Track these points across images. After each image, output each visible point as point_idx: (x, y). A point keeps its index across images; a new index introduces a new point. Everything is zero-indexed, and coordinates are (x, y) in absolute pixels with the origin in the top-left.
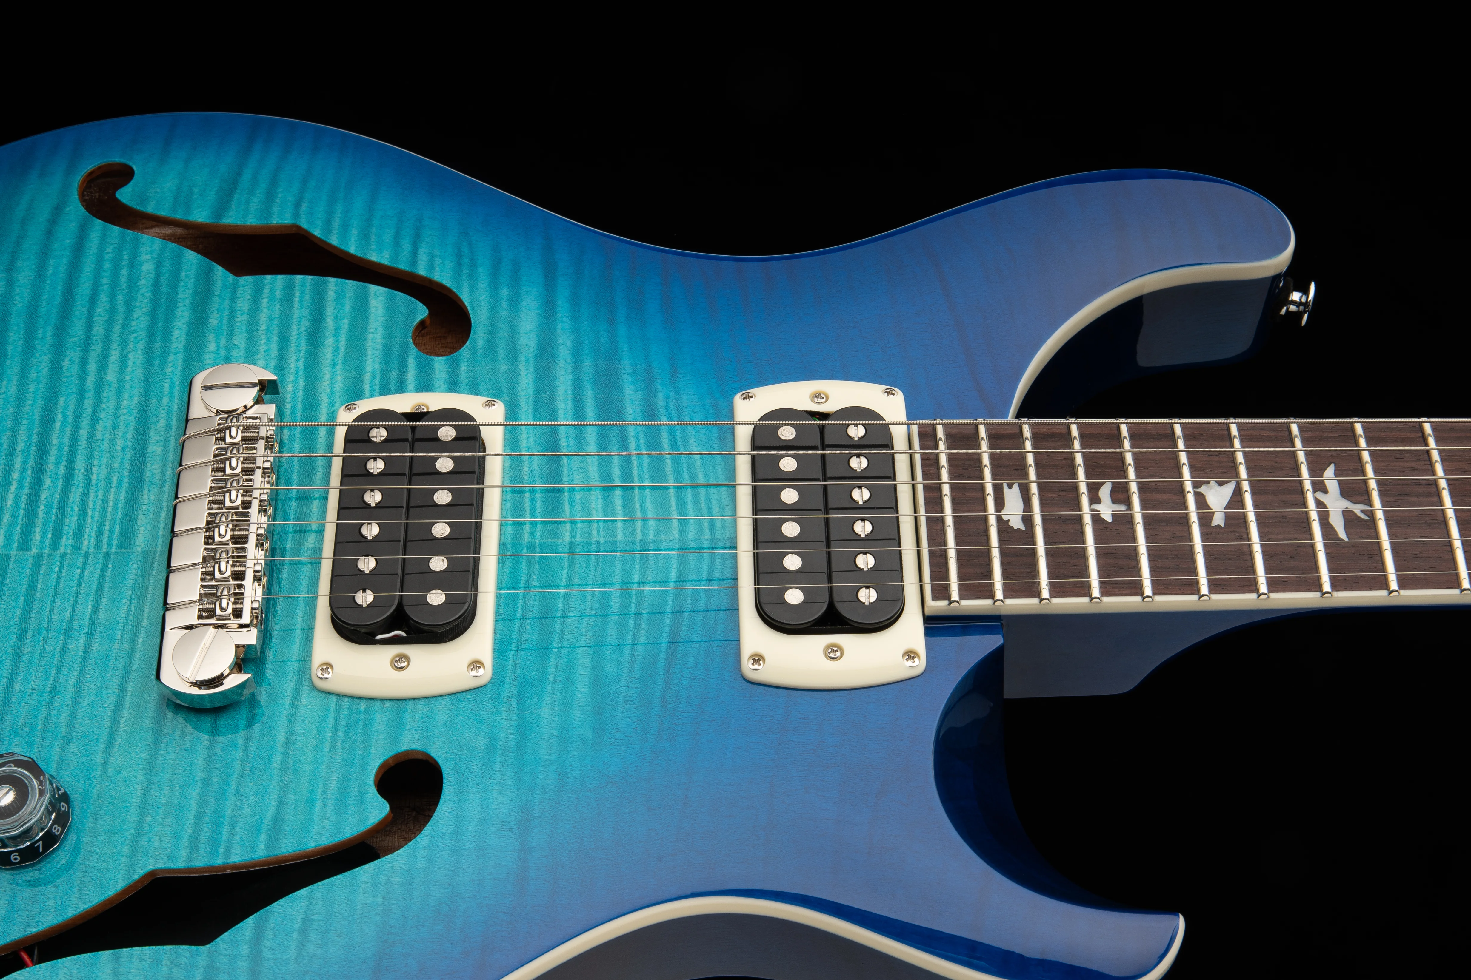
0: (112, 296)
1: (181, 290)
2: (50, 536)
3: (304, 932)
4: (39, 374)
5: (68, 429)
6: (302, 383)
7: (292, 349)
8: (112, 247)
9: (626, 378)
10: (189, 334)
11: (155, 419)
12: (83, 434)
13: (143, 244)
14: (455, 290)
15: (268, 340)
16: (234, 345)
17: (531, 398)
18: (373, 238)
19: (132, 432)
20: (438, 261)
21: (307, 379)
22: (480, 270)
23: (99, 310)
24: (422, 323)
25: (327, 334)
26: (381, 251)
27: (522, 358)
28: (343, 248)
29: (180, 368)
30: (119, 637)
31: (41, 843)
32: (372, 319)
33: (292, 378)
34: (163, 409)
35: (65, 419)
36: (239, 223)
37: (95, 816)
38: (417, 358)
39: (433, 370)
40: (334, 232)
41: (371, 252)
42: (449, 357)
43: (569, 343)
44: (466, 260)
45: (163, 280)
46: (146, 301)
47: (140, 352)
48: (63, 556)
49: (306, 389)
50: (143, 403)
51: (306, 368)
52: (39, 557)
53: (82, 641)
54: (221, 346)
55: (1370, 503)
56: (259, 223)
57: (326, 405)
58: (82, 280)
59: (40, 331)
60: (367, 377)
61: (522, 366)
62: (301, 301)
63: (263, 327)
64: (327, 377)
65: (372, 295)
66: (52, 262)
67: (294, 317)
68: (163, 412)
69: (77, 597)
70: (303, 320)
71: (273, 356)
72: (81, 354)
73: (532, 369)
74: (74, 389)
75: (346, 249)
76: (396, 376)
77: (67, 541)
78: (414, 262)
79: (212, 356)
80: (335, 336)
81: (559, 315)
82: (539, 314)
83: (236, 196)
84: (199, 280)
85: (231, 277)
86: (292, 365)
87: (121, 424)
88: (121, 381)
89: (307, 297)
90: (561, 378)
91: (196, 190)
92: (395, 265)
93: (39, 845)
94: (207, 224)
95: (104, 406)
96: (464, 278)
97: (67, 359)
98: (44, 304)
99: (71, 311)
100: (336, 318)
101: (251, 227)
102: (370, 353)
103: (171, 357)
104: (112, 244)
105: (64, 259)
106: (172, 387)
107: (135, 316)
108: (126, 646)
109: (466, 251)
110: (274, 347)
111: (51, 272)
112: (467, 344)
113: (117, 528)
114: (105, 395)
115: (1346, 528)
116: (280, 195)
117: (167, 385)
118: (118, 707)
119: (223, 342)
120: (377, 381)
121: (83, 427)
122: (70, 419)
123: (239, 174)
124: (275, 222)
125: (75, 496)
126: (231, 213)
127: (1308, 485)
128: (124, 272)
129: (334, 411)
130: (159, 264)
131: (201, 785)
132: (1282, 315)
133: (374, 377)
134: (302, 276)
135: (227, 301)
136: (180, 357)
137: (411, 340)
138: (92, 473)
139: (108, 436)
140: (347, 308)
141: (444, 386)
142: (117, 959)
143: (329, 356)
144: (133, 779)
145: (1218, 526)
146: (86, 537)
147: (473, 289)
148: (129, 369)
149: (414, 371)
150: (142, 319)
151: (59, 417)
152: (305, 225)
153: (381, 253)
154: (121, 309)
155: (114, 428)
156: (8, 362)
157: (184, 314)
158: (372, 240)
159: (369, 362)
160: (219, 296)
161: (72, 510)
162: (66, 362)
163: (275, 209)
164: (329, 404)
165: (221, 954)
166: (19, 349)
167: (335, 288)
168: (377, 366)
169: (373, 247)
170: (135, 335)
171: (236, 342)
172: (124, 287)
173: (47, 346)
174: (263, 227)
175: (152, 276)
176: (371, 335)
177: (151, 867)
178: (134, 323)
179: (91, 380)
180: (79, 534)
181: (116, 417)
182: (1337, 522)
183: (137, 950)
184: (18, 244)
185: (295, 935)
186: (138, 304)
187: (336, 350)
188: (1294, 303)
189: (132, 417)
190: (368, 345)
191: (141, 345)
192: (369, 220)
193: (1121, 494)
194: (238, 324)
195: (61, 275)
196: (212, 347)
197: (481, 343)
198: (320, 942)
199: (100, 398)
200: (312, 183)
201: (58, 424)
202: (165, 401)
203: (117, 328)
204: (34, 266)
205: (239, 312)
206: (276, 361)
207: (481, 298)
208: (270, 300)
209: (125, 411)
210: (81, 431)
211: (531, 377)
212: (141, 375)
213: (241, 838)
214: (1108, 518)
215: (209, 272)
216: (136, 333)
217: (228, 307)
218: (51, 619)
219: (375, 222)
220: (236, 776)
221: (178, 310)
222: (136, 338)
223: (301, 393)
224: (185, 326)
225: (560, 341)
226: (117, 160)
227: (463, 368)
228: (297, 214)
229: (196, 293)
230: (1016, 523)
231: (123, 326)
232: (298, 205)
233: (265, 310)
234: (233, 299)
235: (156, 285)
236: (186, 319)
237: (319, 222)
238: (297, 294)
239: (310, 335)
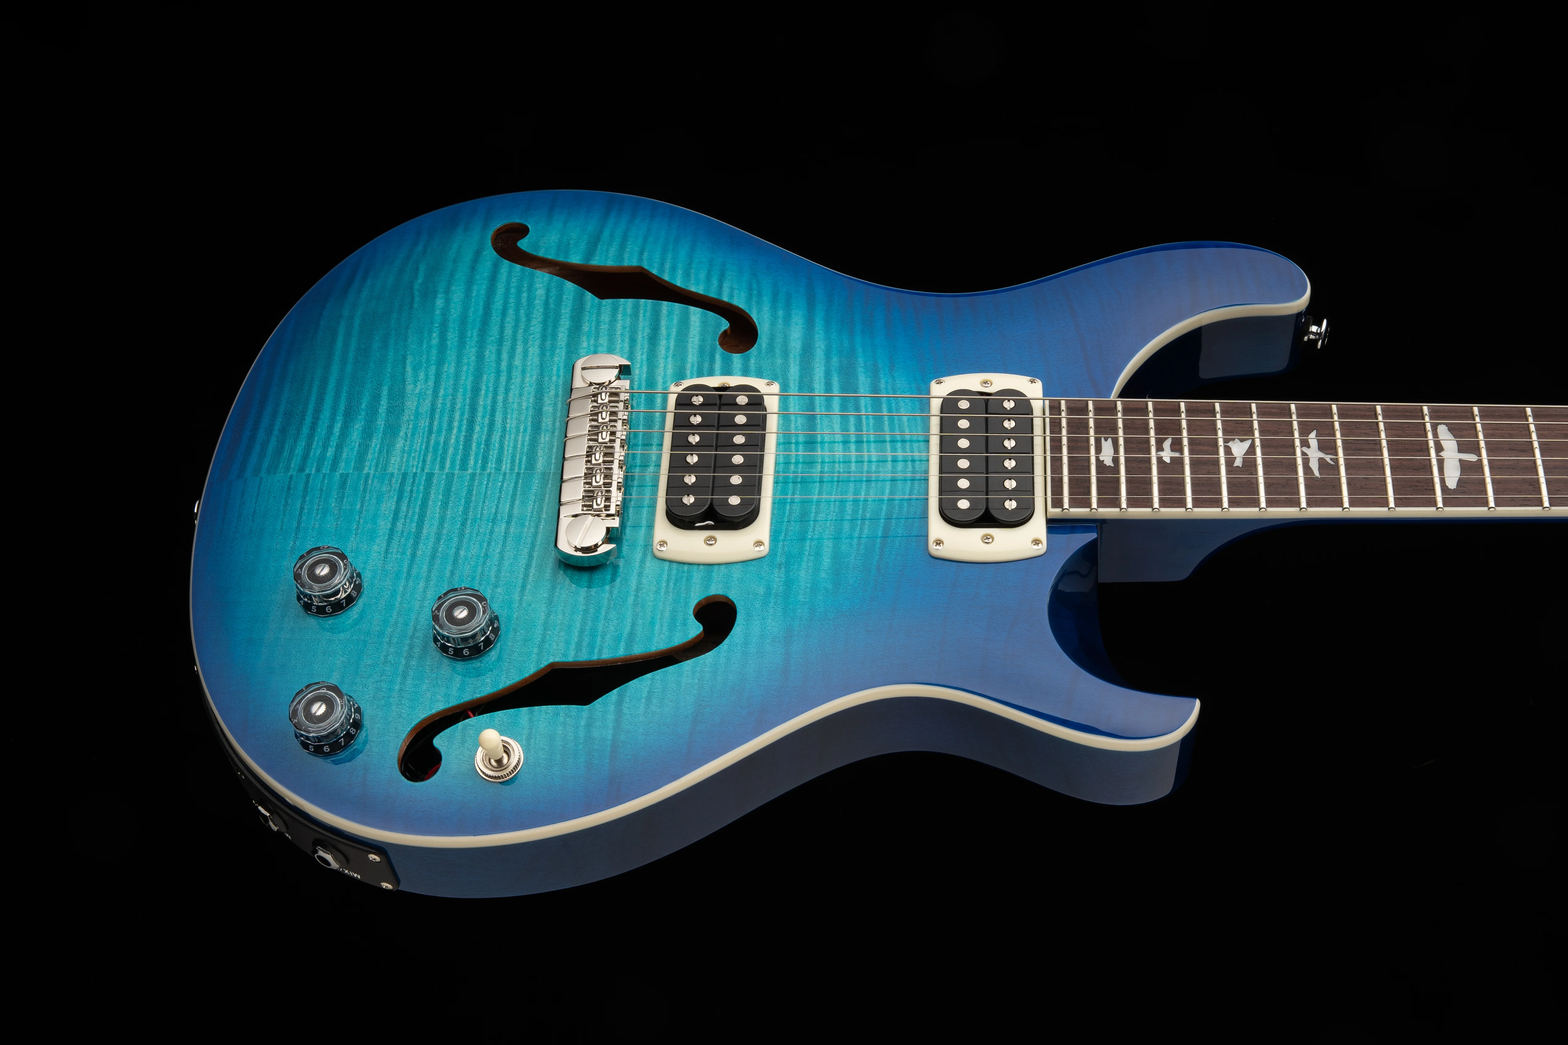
0: (517, 311)
1: (563, 307)
2: (480, 462)
3: (649, 699)
4: (469, 360)
5: (490, 395)
6: (645, 369)
7: (638, 347)
8: (516, 278)
9: (860, 370)
10: (569, 336)
11: (548, 390)
12: (500, 398)
13: (537, 277)
14: (747, 311)
15: (623, 341)
16: (600, 344)
17: (797, 381)
18: (693, 276)
19: (533, 398)
20: (736, 292)
21: (648, 367)
22: (765, 298)
23: (508, 319)
24: (725, 332)
25: (662, 338)
26: (698, 284)
27: (792, 356)
28: (672, 282)
29: (563, 357)
30: (527, 524)
31: (482, 643)
32: (692, 328)
33: (638, 365)
34: (553, 384)
35: (488, 389)
36: (601, 264)
37: (515, 631)
38: (722, 354)
39: (732, 362)
40: (666, 271)
41: (691, 285)
42: (743, 354)
43: (823, 347)
44: (755, 292)
45: (551, 301)
46: (540, 314)
47: (536, 347)
48: (490, 474)
49: (648, 372)
50: (540, 380)
51: (648, 359)
52: (473, 475)
53: (503, 526)
54: (591, 344)
55: (1336, 454)
56: (615, 265)
57: (661, 383)
58: (496, 300)
59: (469, 332)
60: (689, 366)
61: (791, 361)
62: (644, 316)
63: (619, 333)
64: (662, 365)
65: (692, 313)
66: (475, 287)
67: (640, 326)
68: (553, 385)
69: (499, 499)
70: (646, 328)
71: (625, 351)
72: (497, 347)
73: (798, 363)
74: (493, 370)
75: (675, 283)
76: (708, 365)
77: (491, 465)
78: (720, 291)
79: (585, 350)
80: (667, 339)
81: (817, 329)
82: (803, 328)
83: (599, 246)
84: (575, 301)
85: (597, 300)
86: (638, 358)
87: (525, 392)
88: (524, 366)
89: (648, 314)
90: (817, 369)
91: (572, 242)
92: (707, 294)
93: (481, 645)
94: (580, 265)
95: (513, 381)
96: (753, 303)
97: (488, 351)
98: (471, 315)
99: (490, 319)
100: (668, 328)
101: (610, 267)
102: (690, 350)
103: (558, 351)
104: (516, 276)
105: (484, 285)
106: (558, 370)
107: (533, 324)
108: (532, 530)
109: (755, 286)
110: (626, 346)
111: (475, 294)
112: (755, 346)
113: (524, 458)
114: (514, 374)
115: (1319, 469)
116: (629, 247)
117: (555, 369)
118: (528, 566)
119: (592, 342)
120: (695, 369)
121: (499, 394)
122: (491, 389)
123: (601, 232)
124: (626, 264)
125: (496, 438)
126: (596, 258)
127: (1297, 443)
128: (525, 295)
129: (667, 387)
130: (548, 291)
131: (582, 613)
132: (1305, 341)
133: (693, 366)
134: (645, 300)
135: (594, 315)
136: (564, 351)
137: (718, 343)
138: (507, 423)
139: (516, 400)
140: (675, 321)
141: (739, 373)
142: (532, 713)
143: (663, 352)
144: (539, 609)
145: (1238, 466)
146: (504, 463)
147: (759, 311)
148: (530, 358)
149: (719, 363)
150: (537, 326)
151: (484, 387)
152: (646, 267)
153: (698, 286)
154: (523, 319)
155: (520, 395)
156: (448, 352)
157: (565, 323)
158: (692, 277)
159: (690, 356)
160: (589, 312)
161: (495, 446)
162: (487, 353)
163: (626, 256)
164: (664, 383)
165: (597, 711)
166: (456, 344)
167: (666, 308)
168: (695, 359)
169: (693, 282)
170: (533, 336)
171: (601, 342)
172: (525, 305)
173: (474, 342)
174: (618, 267)
175: (544, 298)
176: (691, 339)
177: (551, 660)
178: (532, 328)
179: (504, 365)
180: (499, 461)
181: (522, 388)
182: (1314, 466)
183: (544, 707)
184: (452, 275)
185: (643, 700)
186: (534, 316)
187: (668, 348)
188: (1313, 333)
189: (533, 388)
190: (689, 345)
191: (538, 343)
192: (690, 264)
193: (1177, 446)
194: (602, 330)
195: (482, 296)
196: (585, 345)
197: (764, 345)
198: (659, 705)
199: (511, 376)
200: (651, 239)
201: (483, 392)
202: (554, 378)
203: (521, 331)
204: (463, 290)
205: (602, 323)
206: (627, 354)
207: (765, 317)
208: (624, 315)
209: (527, 385)
210: (499, 397)
211: (797, 368)
212: (538, 362)
213: (608, 644)
214: (1168, 460)
215: (583, 295)
216: (534, 334)
217: (594, 319)
218: (483, 513)
219: (694, 266)
220: (605, 608)
221: (561, 320)
222: (533, 338)
223: (644, 375)
224: (566, 331)
225: (817, 345)
226: (517, 221)
227: (752, 361)
228: (641, 260)
229: (573, 310)
230: (1108, 462)
231: (525, 330)
232: (641, 253)
233: (620, 322)
234: (599, 314)
235: (546, 304)
236: (567, 326)
237: (656, 265)
238: (642, 311)
239: (650, 338)
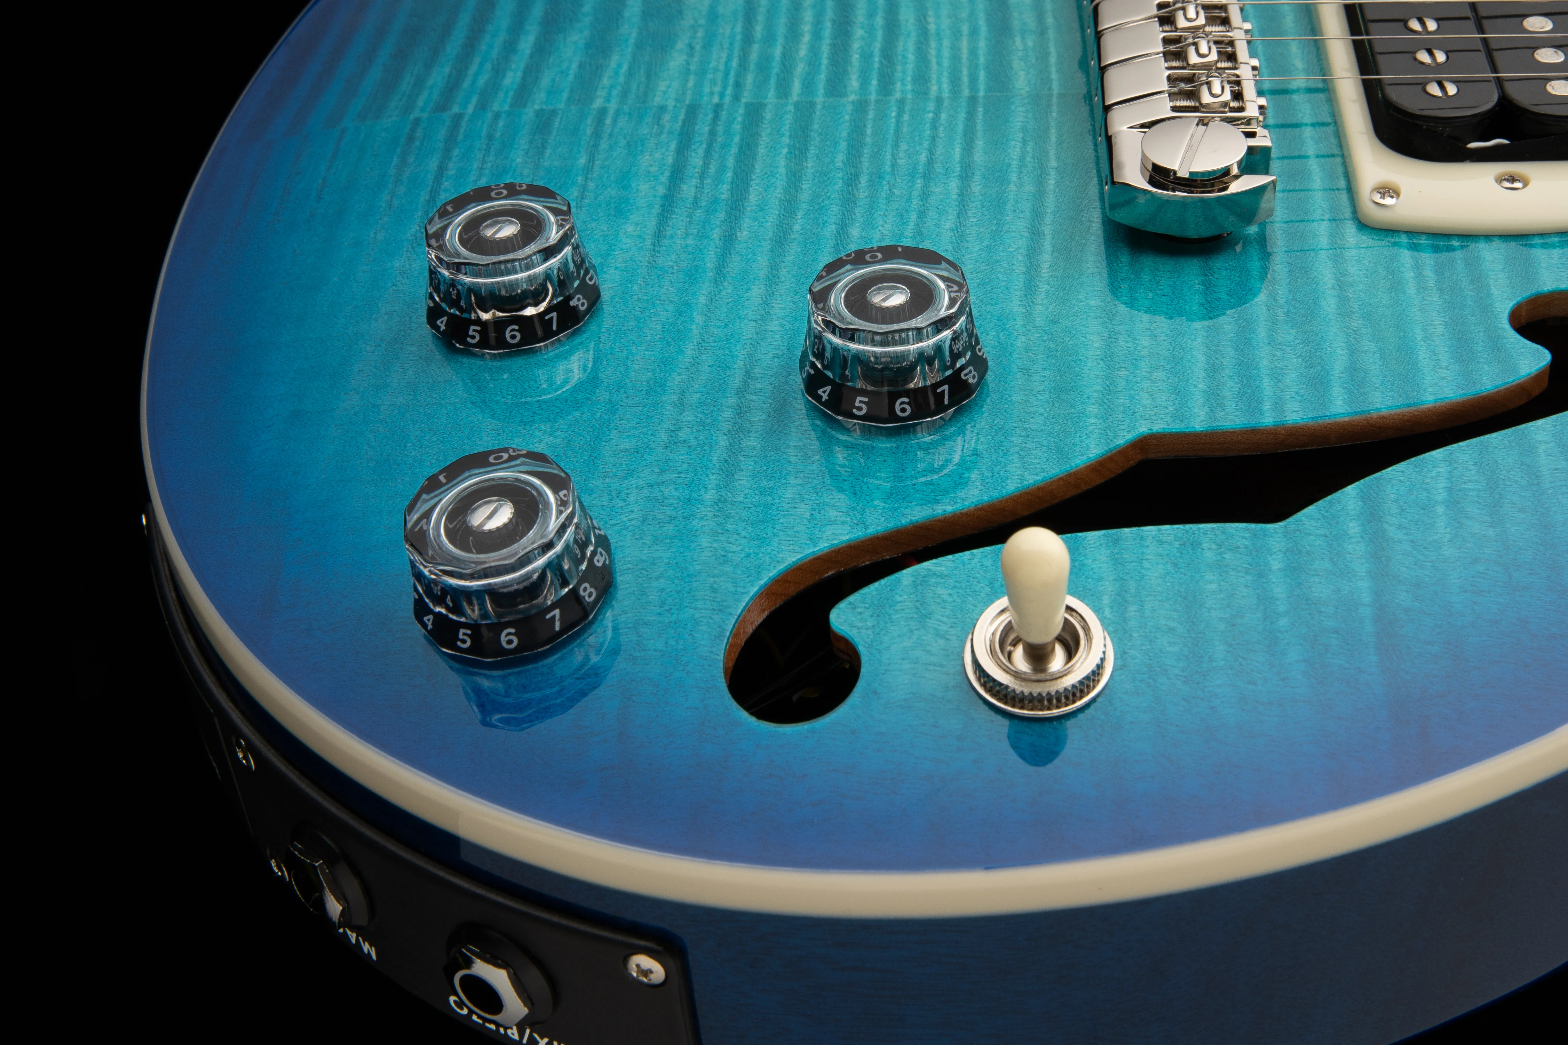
2: (875, 81)
3: (1454, 503)
30: (1014, 179)
31: (944, 386)
37: (1027, 372)
48: (901, 102)
52: (861, 106)
53: (954, 185)
69: (934, 140)
77: (904, 86)
93: (941, 390)
108: (1029, 188)
113: (982, 75)
118: (1033, 251)
125: (907, 47)
131: (1205, 334)
138: (928, 23)
142: (1116, 542)
144: (1082, 328)
146: (934, 82)
161: (905, 57)
165: (1309, 534)
177: (1143, 428)
180: (921, 79)
183: (1150, 531)
185: (1440, 509)
198: (1489, 519)
213: (1297, 393)
218: (896, 163)
220: (1264, 323)
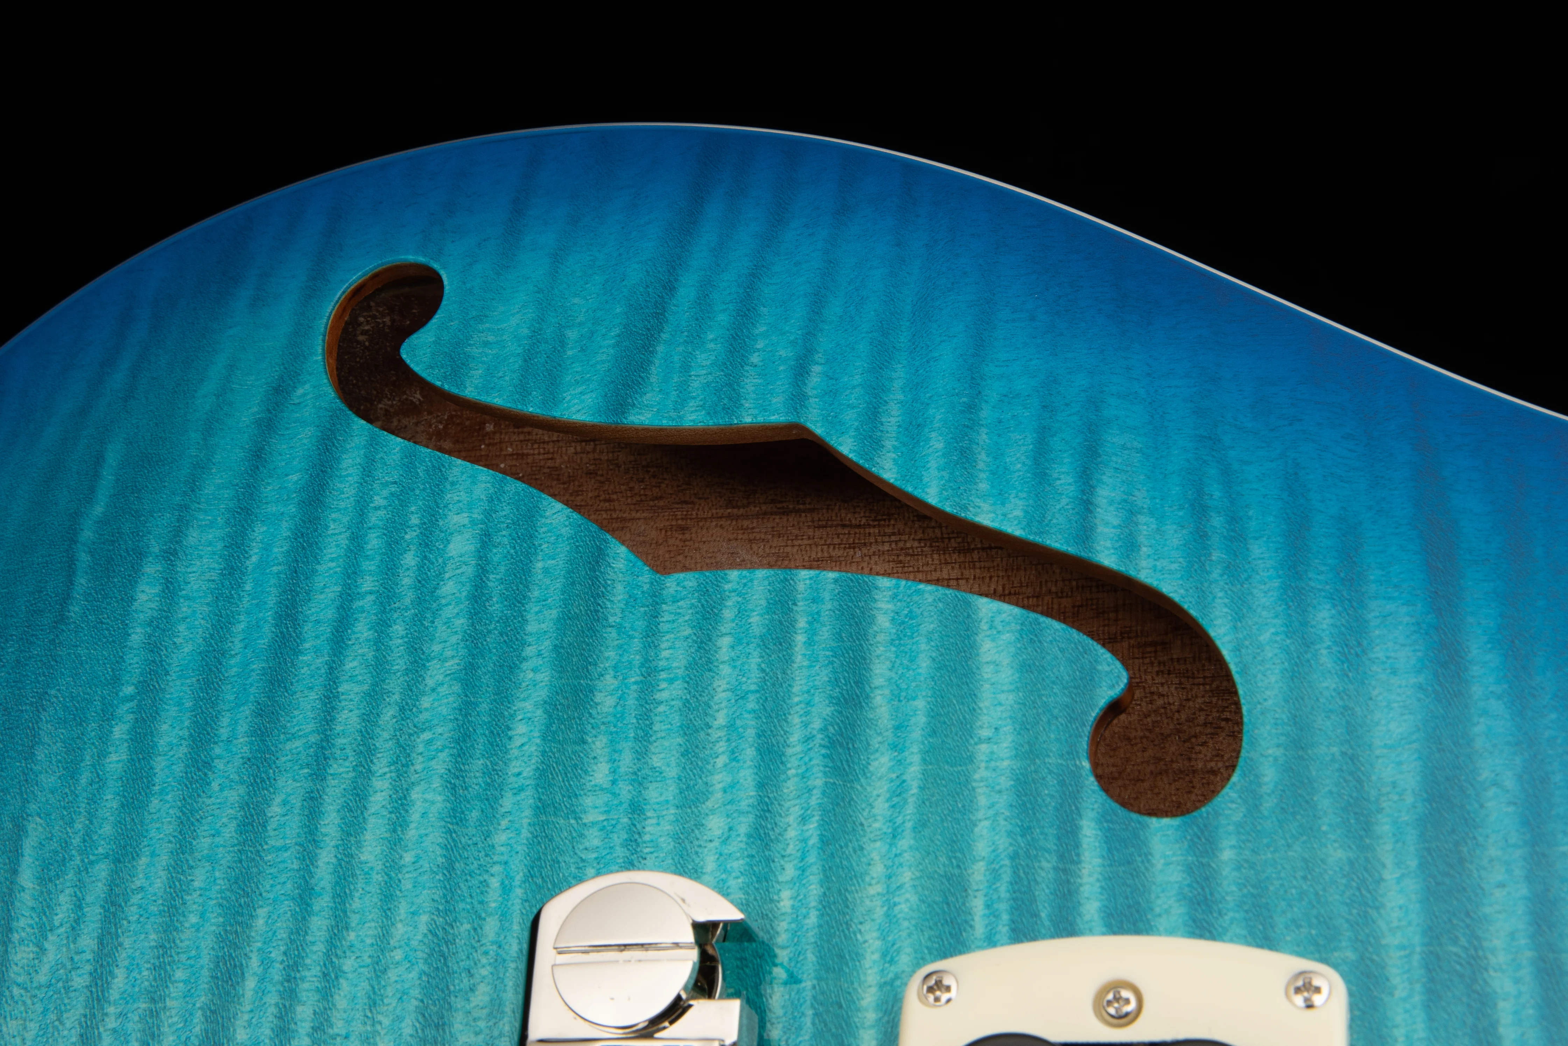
0: (382, 626)
1: (533, 608)
4: (217, 840)
5: (272, 999)
6: (814, 890)
7: (790, 786)
8: (385, 493)
10: (548, 735)
11: (466, 983)
12: (304, 1013)
13: (453, 484)
14: (1193, 613)
15: (734, 755)
16: (653, 769)
17: (1416, 958)
18: (983, 459)
19: (413, 1015)
20: (1146, 524)
21: (826, 880)
22: (1257, 549)
23: (351, 665)
24: (1115, 708)
25: (875, 742)
26: (1001, 497)
27: (1384, 827)
28: (909, 489)
29: (525, 833)
32: (986, 698)
33: (790, 871)
34: (486, 953)
35: (266, 970)
36: (665, 423)
38: (1103, 818)
39: (1147, 856)
40: (888, 444)
41: (978, 502)
42: (1187, 818)
43: (1510, 782)
44: (1217, 521)
45: (493, 582)
46: (454, 639)
47: (437, 783)
49: (826, 905)
50: (440, 934)
51: (825, 842)
54: (622, 770)
56: (711, 423)
57: (876, 956)
58: (319, 581)
59: (225, 721)
60: (978, 873)
61: (1386, 852)
62: (810, 643)
63: (721, 719)
64: (878, 870)
65: (984, 626)
66: (259, 531)
67: (795, 689)
68: (484, 961)
70: (817, 699)
71: (743, 805)
72: (308, 785)
73: (1413, 863)
74: (289, 886)
75: (918, 493)
76: (1052, 875)
78: (1086, 532)
79: (602, 799)
80: (894, 747)
81: (1477, 691)
82: (1421, 687)
83: (661, 349)
84: (573, 584)
85: (646, 576)
86: (792, 833)
87: (389, 991)
88: (392, 866)
89: (825, 633)
90: (1499, 894)
91: (572, 335)
94: (594, 426)
95: (352, 936)
96: (1215, 574)
97: (278, 800)
98: (238, 646)
99: (293, 665)
100: (898, 696)
101: (694, 432)
102: (982, 801)
103: (507, 802)
104: (385, 485)
105: (285, 525)
106: (506, 889)
107: (430, 682)
109: (1215, 492)
110: (747, 777)
111: (254, 559)
112: (1235, 778)
114: (356, 904)
116: (760, 345)
117: (495, 883)
119: (627, 760)
120: (1003, 889)
121: (303, 996)
122: (276, 973)
123: (670, 288)
124: (748, 420)
126: (651, 397)
128: (410, 559)
129: (897, 977)
130: (486, 540)
133: (995, 875)
134: (812, 573)
135: (637, 644)
136: (528, 798)
137: (1086, 765)
139: (357, 1027)
140: (924, 664)
141: (1178, 911)
143: (881, 807)
147: (1239, 615)
148: (412, 833)
149: (1098, 861)
150: (443, 690)
151: (254, 962)
152: (819, 430)
153: (1003, 504)
154: (399, 662)
155: (373, 1004)
156: (155, 803)
157: (539, 677)
158: (981, 465)
159: (983, 828)
160: (619, 627)
162: (275, 809)
163: (750, 383)
164: (884, 955)
166: (178, 769)
167: (890, 606)
168: (1003, 842)
169: (984, 486)
170: (426, 736)
171: (656, 761)
172: (407, 601)
173: (238, 762)
174: (722, 431)
175: (469, 571)
176: (983, 747)
178: (426, 702)
179: (326, 858)
184: (193, 485)
186: (436, 648)
187: (899, 790)
189: (414, 974)
